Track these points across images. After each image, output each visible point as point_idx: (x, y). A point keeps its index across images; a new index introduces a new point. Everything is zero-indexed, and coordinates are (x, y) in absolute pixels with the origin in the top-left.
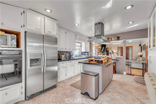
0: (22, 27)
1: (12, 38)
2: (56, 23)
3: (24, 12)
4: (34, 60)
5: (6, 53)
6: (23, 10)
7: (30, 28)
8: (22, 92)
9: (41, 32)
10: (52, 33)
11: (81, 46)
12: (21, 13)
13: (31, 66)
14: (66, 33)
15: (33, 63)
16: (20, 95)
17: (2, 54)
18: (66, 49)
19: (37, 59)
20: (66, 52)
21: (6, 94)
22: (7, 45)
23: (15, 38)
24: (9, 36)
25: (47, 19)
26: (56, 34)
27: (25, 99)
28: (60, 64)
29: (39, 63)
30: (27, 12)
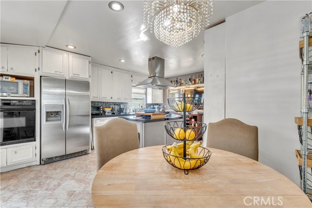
0: (36, 71)
1: (24, 85)
2: (87, 61)
3: (39, 52)
4: (52, 113)
5: (15, 103)
6: (37, 49)
7: (47, 71)
8: (36, 154)
9: (64, 75)
10: (81, 76)
11: (146, 94)
12: (36, 53)
13: (47, 121)
14: (112, 72)
15: (51, 117)
16: (33, 157)
17: (11, 104)
18: (112, 98)
19: (58, 112)
20: (115, 104)
21: (16, 152)
22: (18, 93)
23: (28, 85)
24: (20, 82)
25: (73, 57)
26: (87, 77)
27: (40, 164)
28: (97, 121)
29: (59, 118)
30: (44, 50)
